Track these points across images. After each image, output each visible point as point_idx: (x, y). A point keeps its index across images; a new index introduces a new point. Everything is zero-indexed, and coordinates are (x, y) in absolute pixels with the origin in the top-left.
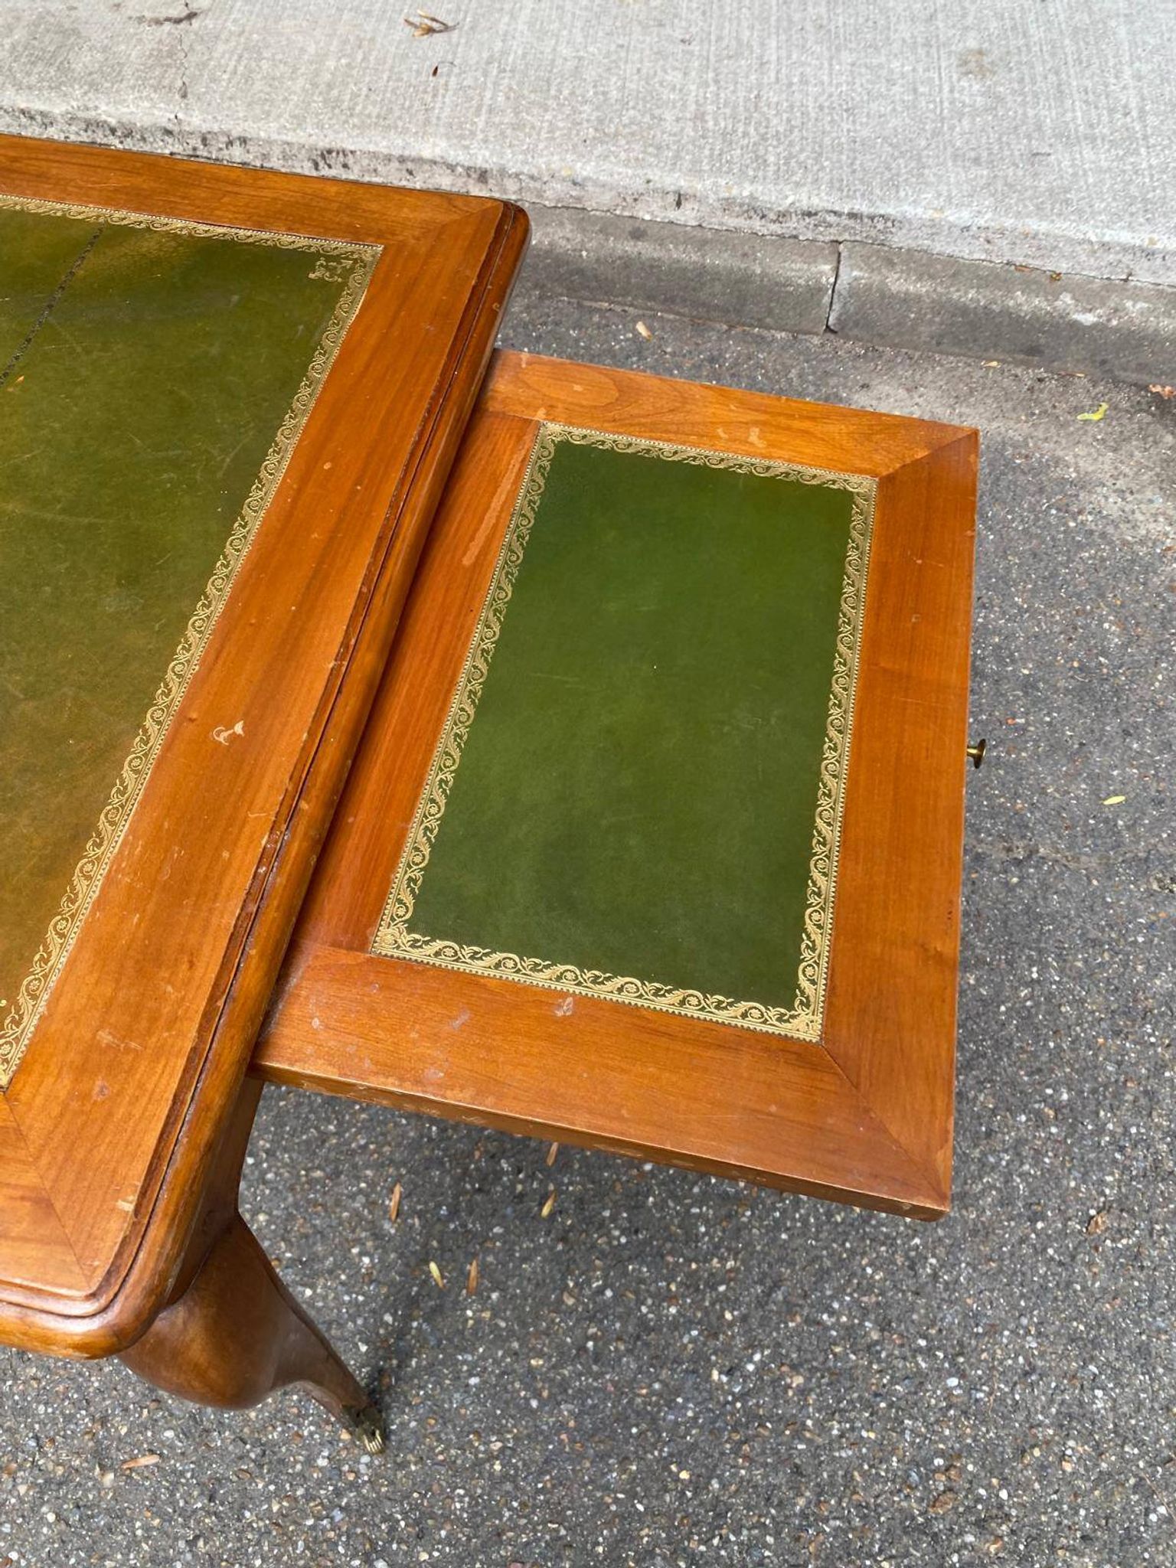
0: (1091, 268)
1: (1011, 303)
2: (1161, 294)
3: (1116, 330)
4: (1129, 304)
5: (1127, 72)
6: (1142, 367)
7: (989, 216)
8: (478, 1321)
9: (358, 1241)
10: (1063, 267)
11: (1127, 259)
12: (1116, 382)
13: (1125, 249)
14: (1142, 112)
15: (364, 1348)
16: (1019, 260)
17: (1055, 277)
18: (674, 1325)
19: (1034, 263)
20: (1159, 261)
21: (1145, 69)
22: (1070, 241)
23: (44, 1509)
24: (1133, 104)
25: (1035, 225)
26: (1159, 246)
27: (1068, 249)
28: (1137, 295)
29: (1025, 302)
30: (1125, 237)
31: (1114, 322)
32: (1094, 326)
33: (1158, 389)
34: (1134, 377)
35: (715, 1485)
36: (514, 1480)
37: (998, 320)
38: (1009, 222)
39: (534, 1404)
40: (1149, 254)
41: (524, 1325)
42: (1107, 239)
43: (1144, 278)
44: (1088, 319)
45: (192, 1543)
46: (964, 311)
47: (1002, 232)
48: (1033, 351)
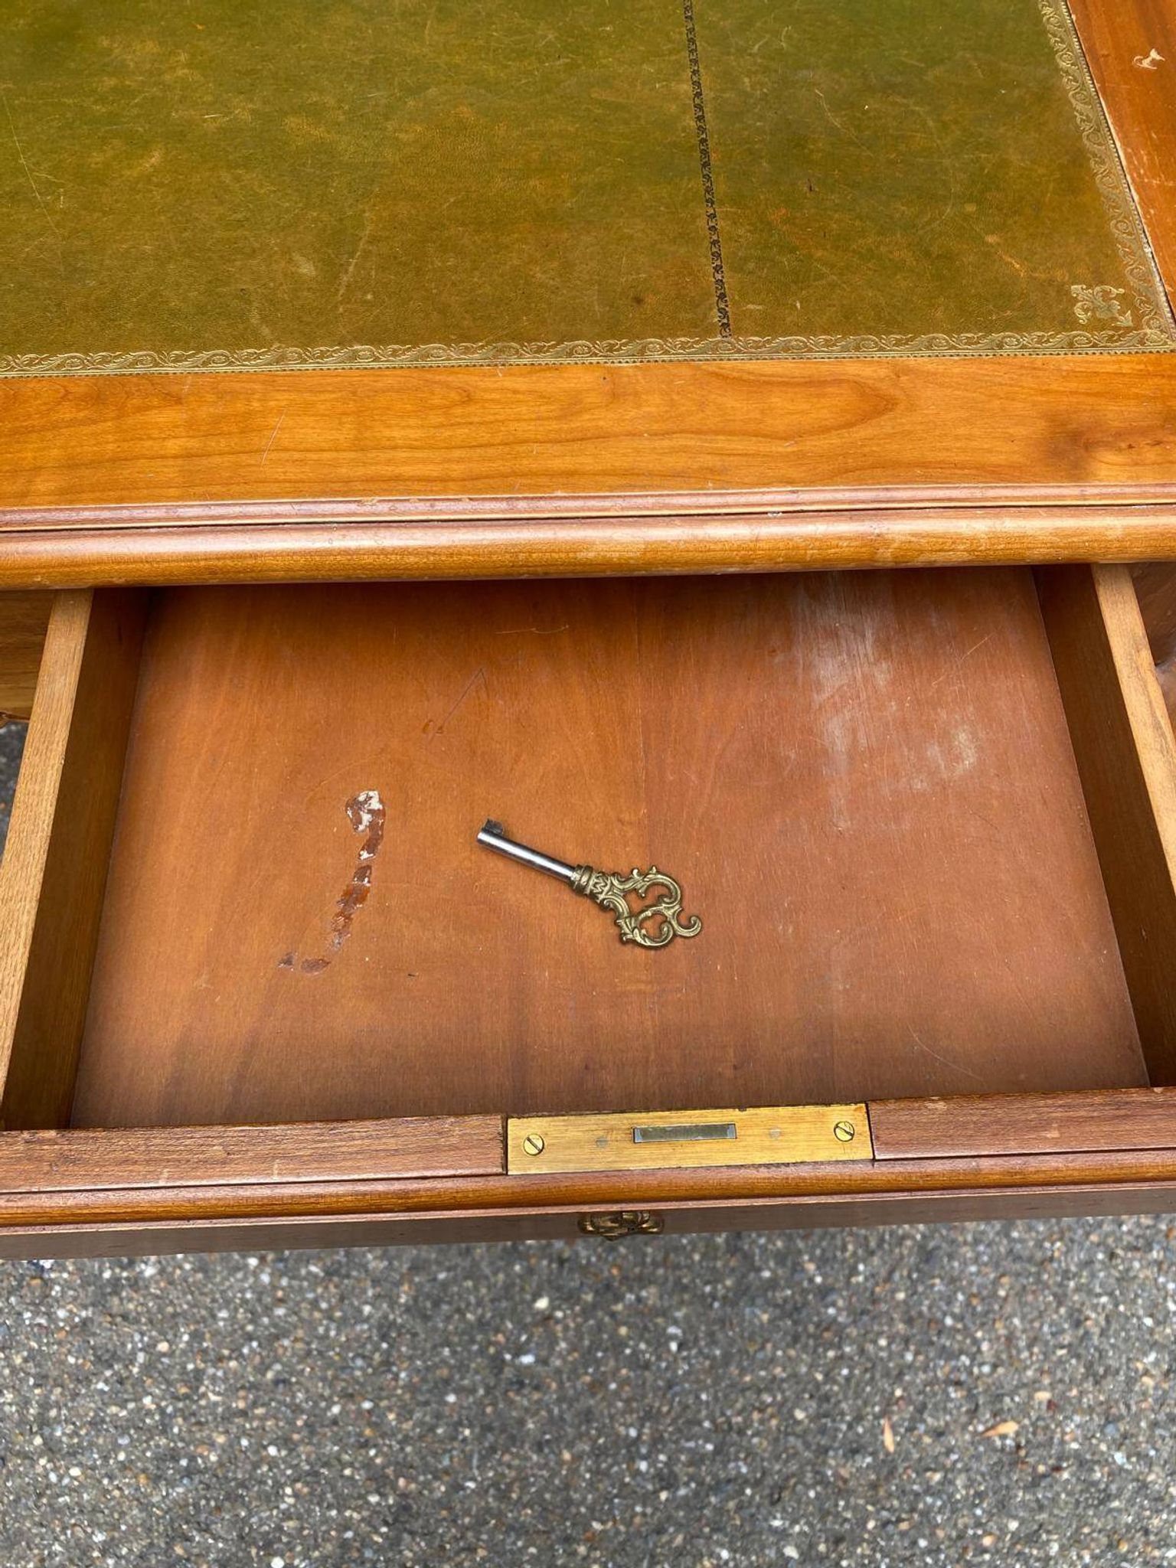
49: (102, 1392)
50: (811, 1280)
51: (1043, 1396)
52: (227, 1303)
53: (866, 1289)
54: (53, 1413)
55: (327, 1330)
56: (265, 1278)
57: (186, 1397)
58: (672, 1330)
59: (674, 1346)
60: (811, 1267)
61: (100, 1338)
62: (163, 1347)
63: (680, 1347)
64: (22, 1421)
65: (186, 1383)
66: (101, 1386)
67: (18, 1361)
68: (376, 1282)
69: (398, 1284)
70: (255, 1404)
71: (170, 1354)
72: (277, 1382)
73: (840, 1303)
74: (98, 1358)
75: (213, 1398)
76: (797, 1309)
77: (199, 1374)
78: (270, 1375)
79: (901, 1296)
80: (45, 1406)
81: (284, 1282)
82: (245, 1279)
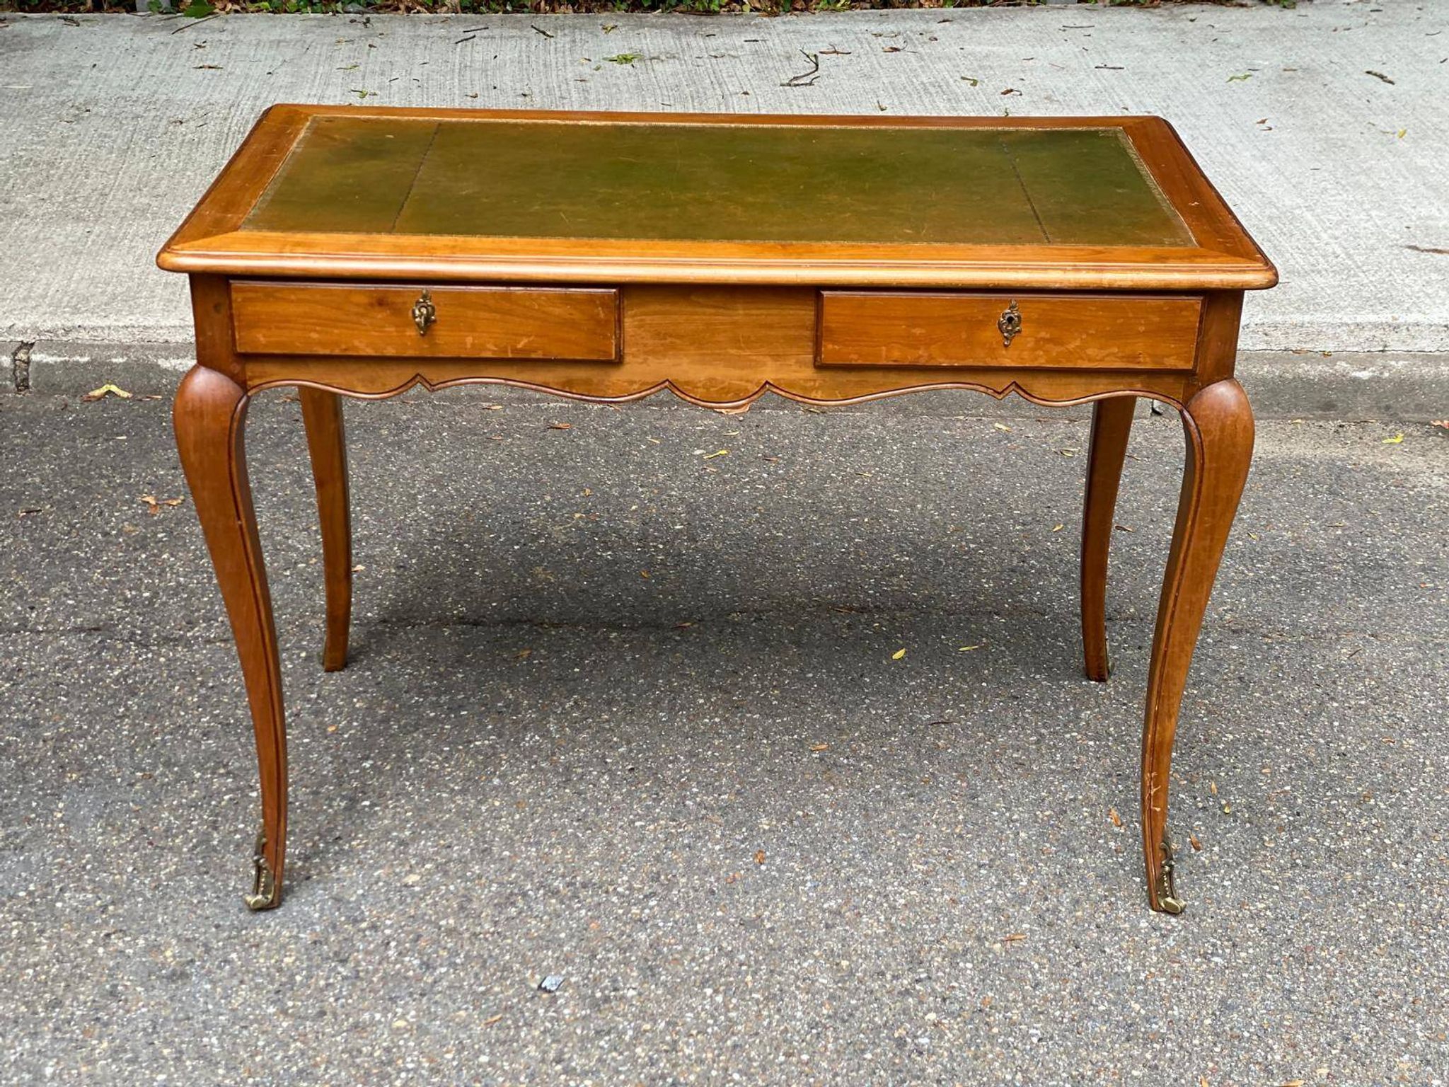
0: (1351, 344)
1: (1300, 371)
2: (1415, 356)
3: (1390, 380)
4: (1393, 363)
5: (1324, 236)
6: (1419, 408)
7: (1261, 316)
8: (1212, 862)
9: (1101, 837)
10: (1330, 347)
11: (1379, 333)
12: (1403, 422)
13: (1376, 326)
14: (1347, 254)
15: (1138, 880)
16: (1294, 346)
17: (1326, 355)
18: (1351, 849)
19: (1308, 346)
20: (1405, 332)
21: (1337, 233)
22: (1331, 325)
23: (961, 964)
24: (1339, 251)
25: (1297, 318)
26: (1401, 320)
27: (1330, 332)
28: (1397, 358)
29: (1314, 371)
30: (1373, 318)
31: (1386, 375)
32: (1371, 380)
33: (1438, 423)
34: (1417, 416)
35: (1424, 906)
36: (1283, 919)
37: (1293, 385)
38: (1279, 318)
39: (1276, 888)
40: (1396, 328)
41: (1245, 859)
42: (1358, 321)
43: (1395, 345)
44: (1365, 375)
45: (1078, 965)
46: (1264, 381)
47: (1275, 326)
48: (1329, 406)
49: (602, 1048)
50: (1138, 1013)
51: (1325, 1071)
52: (692, 1009)
53: (1180, 1019)
54: (567, 1056)
55: (770, 1023)
56: (719, 999)
57: (666, 1051)
58: (1032, 1031)
59: (1035, 1040)
60: (1137, 1007)
61: (598, 1022)
62: (647, 1026)
63: (1040, 1040)
64: (543, 1061)
65: (668, 1044)
66: (602, 1043)
67: (537, 1033)
68: (802, 1003)
69: (822, 1005)
70: (719, 1056)
71: (652, 1031)
72: (735, 1046)
73: (1161, 1024)
74: (597, 1032)
75: (687, 1051)
76: (1131, 1025)
77: (675, 1042)
78: (729, 1043)
79: (1208, 1022)
80: (561, 1052)
81: (734, 1001)
82: (704, 998)
